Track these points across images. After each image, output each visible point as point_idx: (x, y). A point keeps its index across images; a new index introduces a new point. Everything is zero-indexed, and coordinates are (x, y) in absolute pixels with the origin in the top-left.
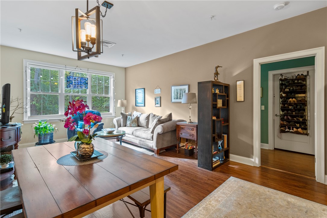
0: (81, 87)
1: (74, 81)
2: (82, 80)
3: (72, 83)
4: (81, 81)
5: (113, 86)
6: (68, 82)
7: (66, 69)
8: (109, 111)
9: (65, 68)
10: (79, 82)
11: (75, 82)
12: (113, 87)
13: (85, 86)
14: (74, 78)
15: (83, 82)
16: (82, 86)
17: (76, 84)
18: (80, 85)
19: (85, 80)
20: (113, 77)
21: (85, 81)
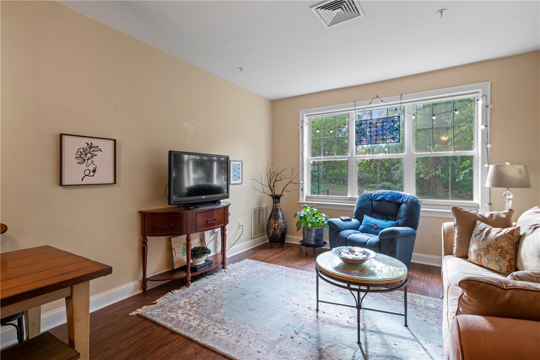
0: (383, 139)
1: (368, 130)
2: (385, 124)
3: (365, 134)
4: (382, 126)
5: (482, 124)
6: (358, 133)
7: (356, 108)
8: (471, 198)
9: (354, 108)
10: (379, 128)
11: (370, 132)
12: (483, 127)
13: (392, 136)
14: (368, 122)
15: (389, 129)
16: (385, 137)
17: (372, 134)
18: (383, 135)
19: (393, 121)
20: (484, 96)
21: (392, 124)
